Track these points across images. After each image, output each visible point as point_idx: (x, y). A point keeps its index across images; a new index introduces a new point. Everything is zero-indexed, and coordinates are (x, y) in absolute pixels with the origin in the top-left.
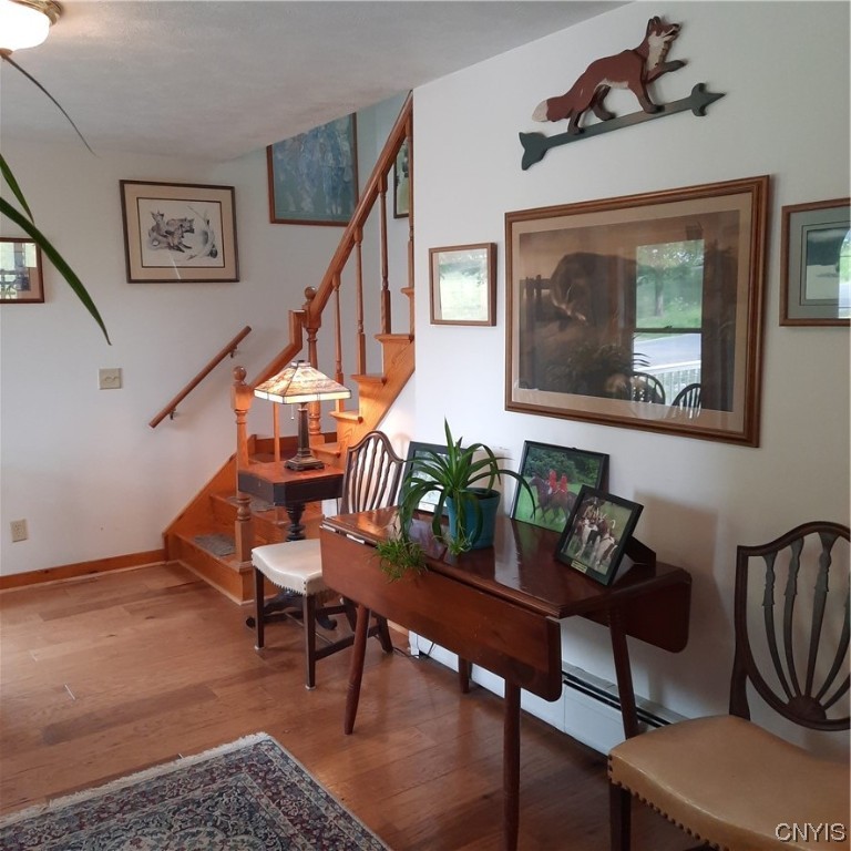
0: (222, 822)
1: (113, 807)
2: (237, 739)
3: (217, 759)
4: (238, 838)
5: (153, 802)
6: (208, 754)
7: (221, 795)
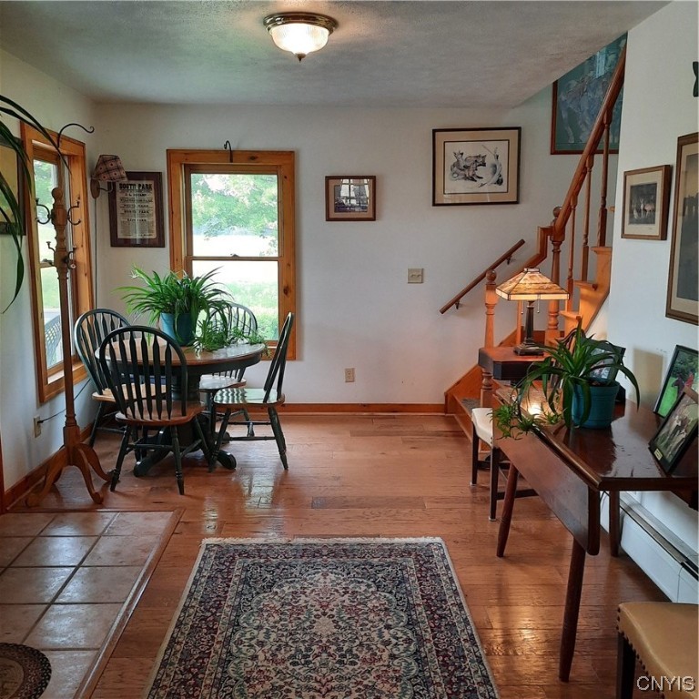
0: (379, 581)
1: (325, 552)
2: (421, 536)
3: (400, 544)
4: (383, 594)
5: (348, 557)
6: (397, 540)
7: (388, 566)
